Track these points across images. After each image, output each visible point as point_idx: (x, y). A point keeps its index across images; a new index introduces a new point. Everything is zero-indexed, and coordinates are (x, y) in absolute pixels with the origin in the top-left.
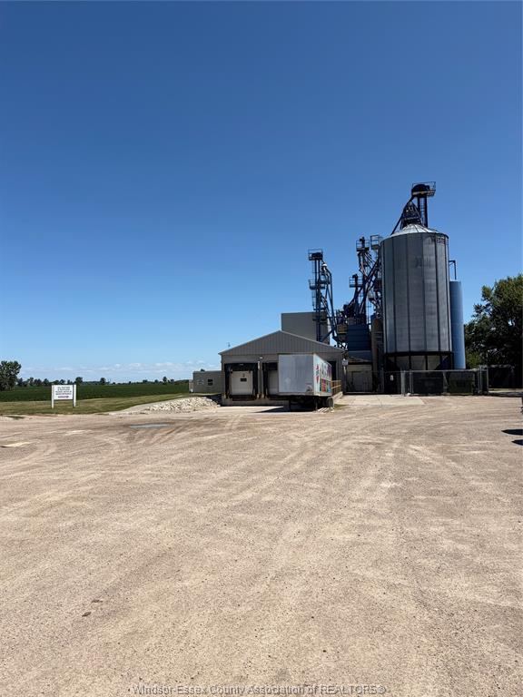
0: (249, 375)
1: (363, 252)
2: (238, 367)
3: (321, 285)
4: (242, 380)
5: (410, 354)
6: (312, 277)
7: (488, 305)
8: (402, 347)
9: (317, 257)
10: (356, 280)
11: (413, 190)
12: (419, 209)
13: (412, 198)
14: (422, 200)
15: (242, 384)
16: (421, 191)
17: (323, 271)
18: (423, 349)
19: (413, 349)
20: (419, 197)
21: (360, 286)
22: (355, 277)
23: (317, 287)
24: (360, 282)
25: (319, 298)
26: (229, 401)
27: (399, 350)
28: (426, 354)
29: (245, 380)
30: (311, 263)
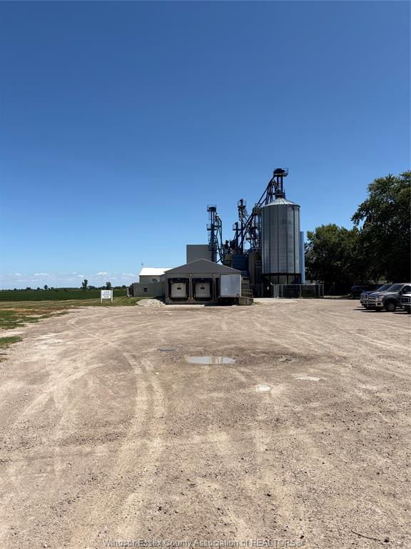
0: (183, 286)
1: (242, 208)
2: (176, 280)
3: (214, 227)
4: (178, 288)
5: (279, 274)
6: (209, 223)
7: (311, 243)
8: (274, 270)
9: (213, 209)
10: (237, 226)
11: (275, 172)
12: (278, 184)
13: (274, 177)
14: (280, 178)
15: (178, 291)
16: (279, 173)
17: (217, 219)
18: (285, 272)
19: (280, 272)
20: (278, 176)
21: (239, 231)
22: (237, 224)
23: (212, 228)
24: (240, 227)
25: (213, 235)
26: (170, 301)
27: (272, 272)
28: (287, 274)
29: (180, 288)
30: (208, 214)
